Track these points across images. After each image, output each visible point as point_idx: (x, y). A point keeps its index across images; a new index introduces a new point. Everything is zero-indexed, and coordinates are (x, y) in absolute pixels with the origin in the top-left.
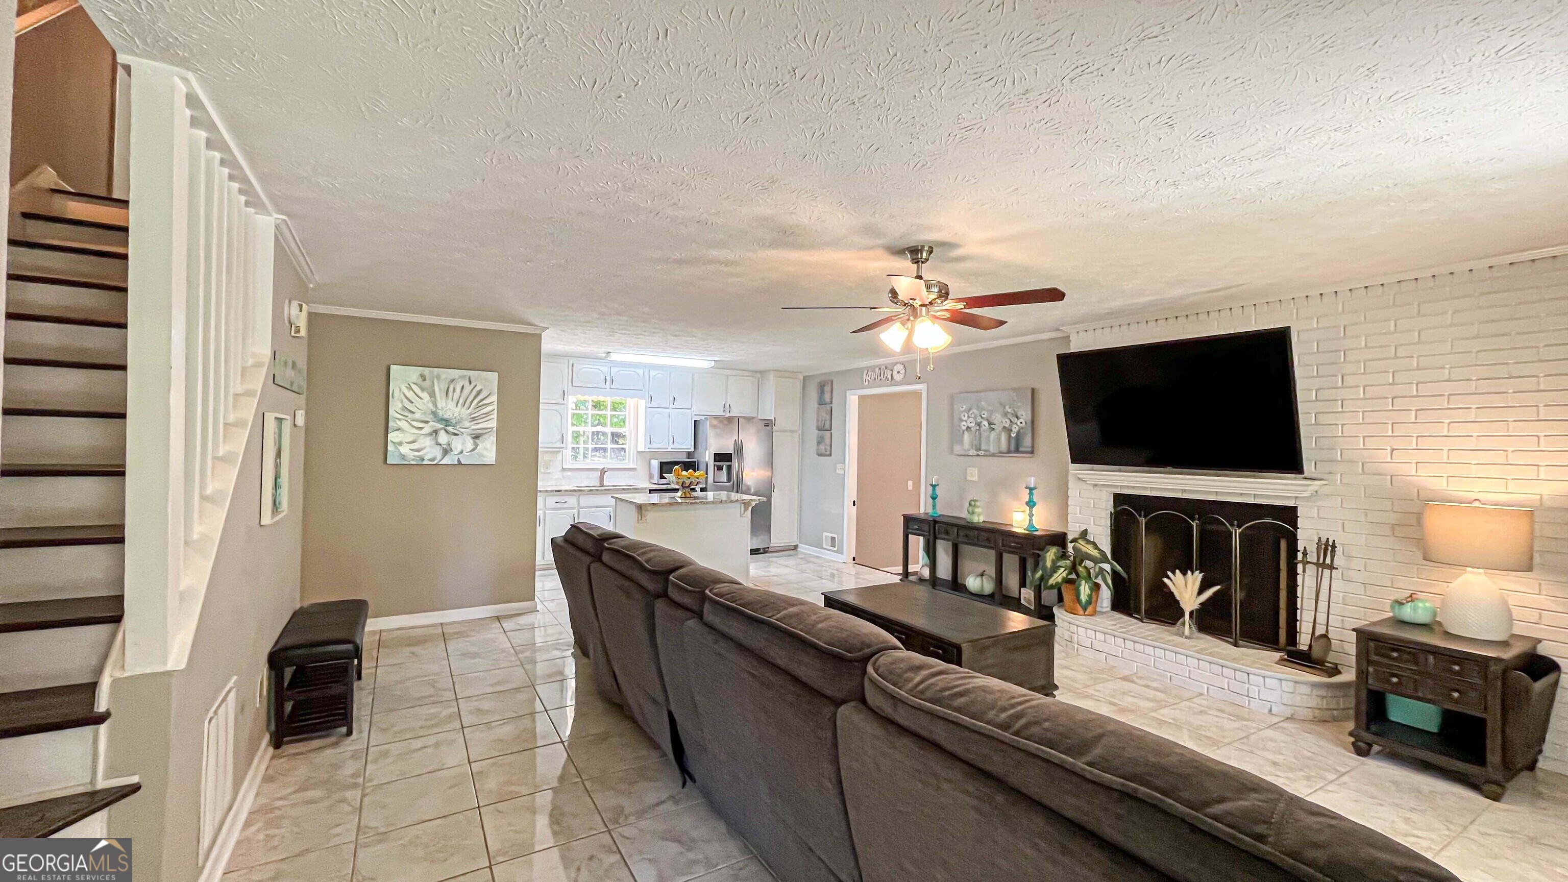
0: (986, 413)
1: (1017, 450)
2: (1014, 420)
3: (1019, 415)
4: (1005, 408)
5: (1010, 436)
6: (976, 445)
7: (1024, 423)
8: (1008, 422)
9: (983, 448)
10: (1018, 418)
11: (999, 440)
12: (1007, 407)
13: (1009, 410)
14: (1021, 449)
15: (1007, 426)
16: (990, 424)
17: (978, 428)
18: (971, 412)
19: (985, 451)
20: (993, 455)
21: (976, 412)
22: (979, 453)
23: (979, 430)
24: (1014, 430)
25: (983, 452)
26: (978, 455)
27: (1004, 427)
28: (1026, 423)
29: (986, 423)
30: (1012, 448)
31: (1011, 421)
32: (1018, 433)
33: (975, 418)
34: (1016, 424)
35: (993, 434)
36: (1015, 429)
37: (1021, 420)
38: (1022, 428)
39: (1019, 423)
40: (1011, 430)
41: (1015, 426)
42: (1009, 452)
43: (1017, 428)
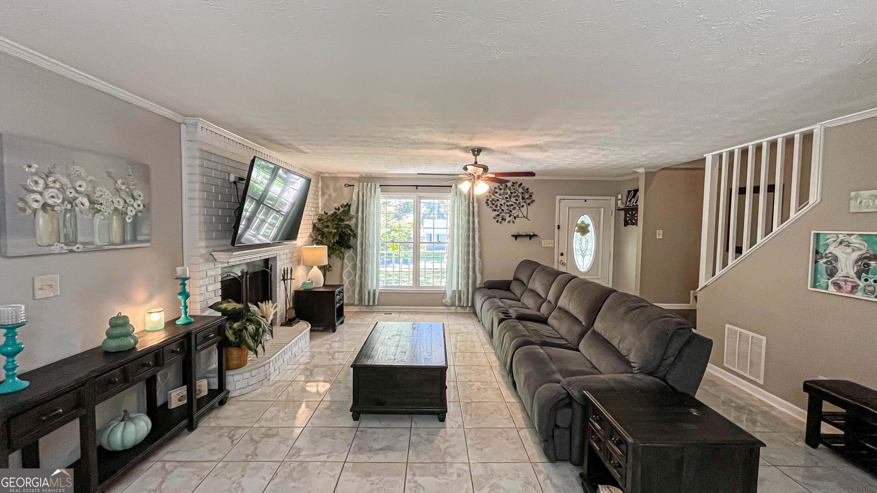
0: (84, 184)
1: (134, 240)
2: (129, 200)
3: (136, 193)
4: (116, 182)
5: (124, 222)
6: (66, 236)
7: (142, 206)
8: (122, 202)
9: (80, 239)
10: (135, 199)
11: (109, 225)
12: (120, 181)
13: (123, 187)
14: (139, 238)
15: (120, 207)
16: (92, 202)
17: (69, 207)
18: (51, 179)
19: (84, 244)
20: (100, 249)
21: (65, 180)
22: (75, 248)
23: (71, 210)
24: (129, 212)
25: (81, 246)
26: (71, 251)
27: (116, 209)
28: (144, 206)
29: (86, 201)
30: (128, 237)
31: (125, 202)
32: (135, 217)
33: (62, 189)
34: (132, 206)
35: (98, 219)
36: (131, 213)
37: (139, 202)
38: (140, 212)
39: (135, 205)
40: (126, 214)
41: (130, 208)
42: (124, 242)
43: (134, 213)
